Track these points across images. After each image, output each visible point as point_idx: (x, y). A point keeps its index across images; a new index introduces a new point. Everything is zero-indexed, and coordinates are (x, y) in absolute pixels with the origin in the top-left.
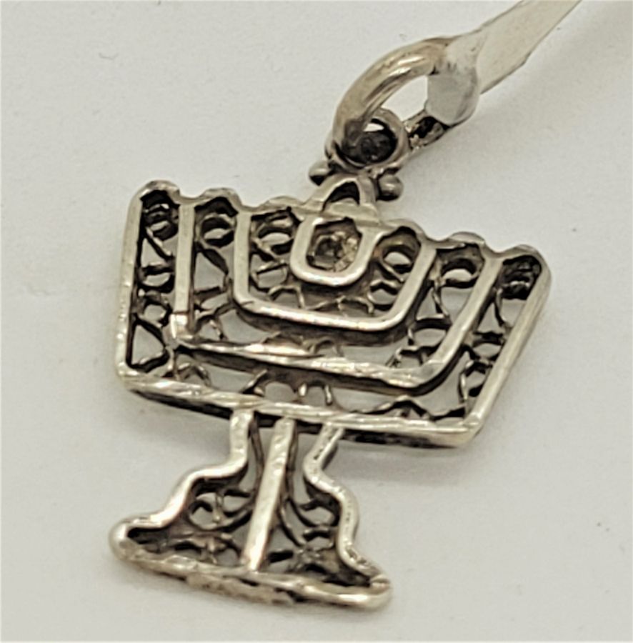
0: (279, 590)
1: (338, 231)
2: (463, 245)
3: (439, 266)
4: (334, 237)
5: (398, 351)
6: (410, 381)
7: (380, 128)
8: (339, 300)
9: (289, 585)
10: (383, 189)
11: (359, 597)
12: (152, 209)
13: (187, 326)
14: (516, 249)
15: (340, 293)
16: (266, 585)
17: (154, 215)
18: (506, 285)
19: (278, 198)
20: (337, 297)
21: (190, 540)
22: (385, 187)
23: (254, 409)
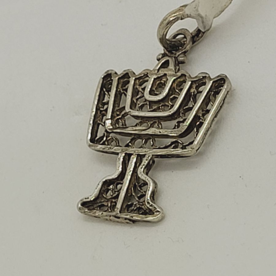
0: (126, 219)
1: (164, 78)
2: (202, 77)
3: (194, 86)
4: (162, 81)
5: (176, 122)
6: (176, 134)
7: (183, 36)
8: (160, 105)
9: (128, 217)
10: (179, 60)
11: (150, 218)
12: (107, 81)
13: (111, 124)
14: (218, 76)
15: (161, 103)
16: (122, 218)
17: (108, 82)
18: (215, 90)
19: (144, 70)
20: (160, 104)
21: (103, 203)
22: (180, 59)
23: (125, 152)
